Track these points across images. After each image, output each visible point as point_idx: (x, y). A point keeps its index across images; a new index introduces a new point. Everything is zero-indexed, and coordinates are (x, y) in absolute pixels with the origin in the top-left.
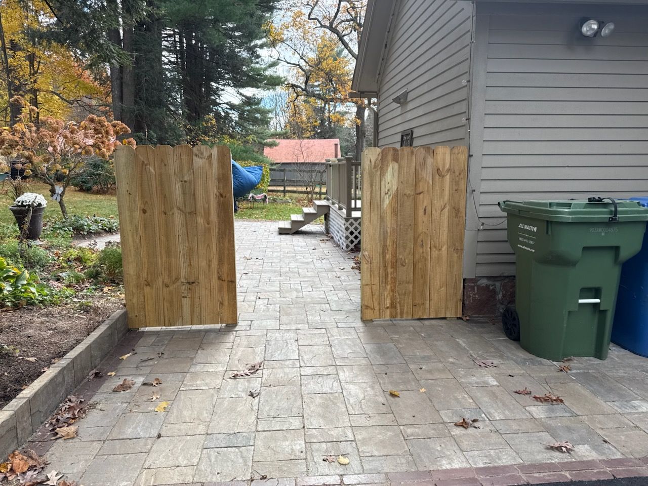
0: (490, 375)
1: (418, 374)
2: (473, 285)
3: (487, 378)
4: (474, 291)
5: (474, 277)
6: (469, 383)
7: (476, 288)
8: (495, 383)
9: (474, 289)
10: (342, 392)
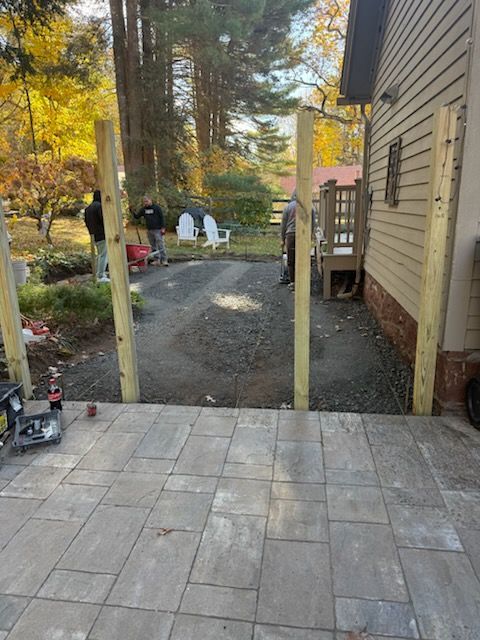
0: (451, 526)
1: (334, 507)
2: (459, 360)
3: (445, 531)
4: (461, 369)
5: (462, 350)
6: (410, 540)
7: (464, 365)
8: (457, 545)
9: (461, 366)
10: (202, 533)
